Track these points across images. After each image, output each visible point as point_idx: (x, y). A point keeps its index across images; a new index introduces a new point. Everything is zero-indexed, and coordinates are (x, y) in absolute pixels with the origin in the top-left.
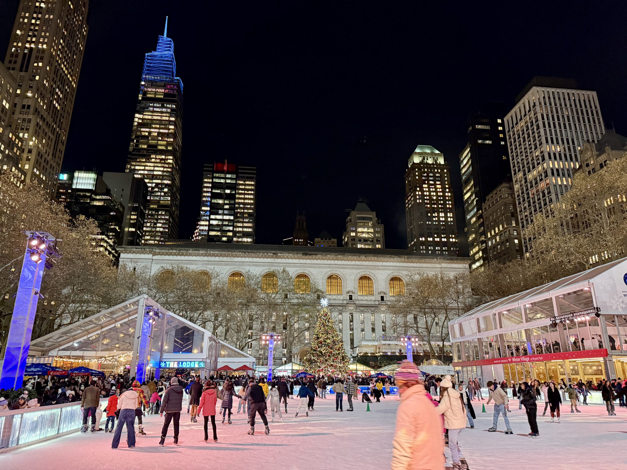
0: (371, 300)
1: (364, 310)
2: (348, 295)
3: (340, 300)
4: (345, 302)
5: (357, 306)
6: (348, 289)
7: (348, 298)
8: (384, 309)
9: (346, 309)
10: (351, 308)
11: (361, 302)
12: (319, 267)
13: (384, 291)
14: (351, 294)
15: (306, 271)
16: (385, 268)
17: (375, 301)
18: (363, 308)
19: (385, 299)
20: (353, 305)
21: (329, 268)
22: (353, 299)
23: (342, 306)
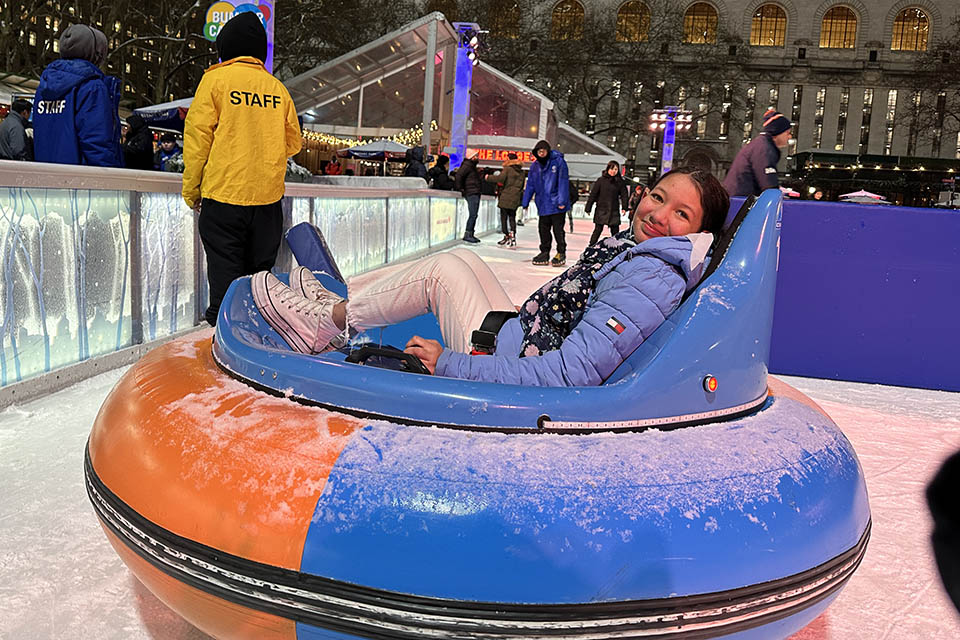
0: (847, 60)
1: (829, 79)
2: (797, 47)
3: (777, 57)
4: (788, 63)
5: (813, 72)
6: (800, 35)
7: (796, 55)
8: (874, 79)
9: (788, 78)
10: (800, 74)
11: (824, 64)
13: (881, 40)
14: (803, 46)
17: (856, 61)
18: (826, 77)
19: (879, 58)
20: (805, 70)
22: (807, 56)
23: (781, 71)
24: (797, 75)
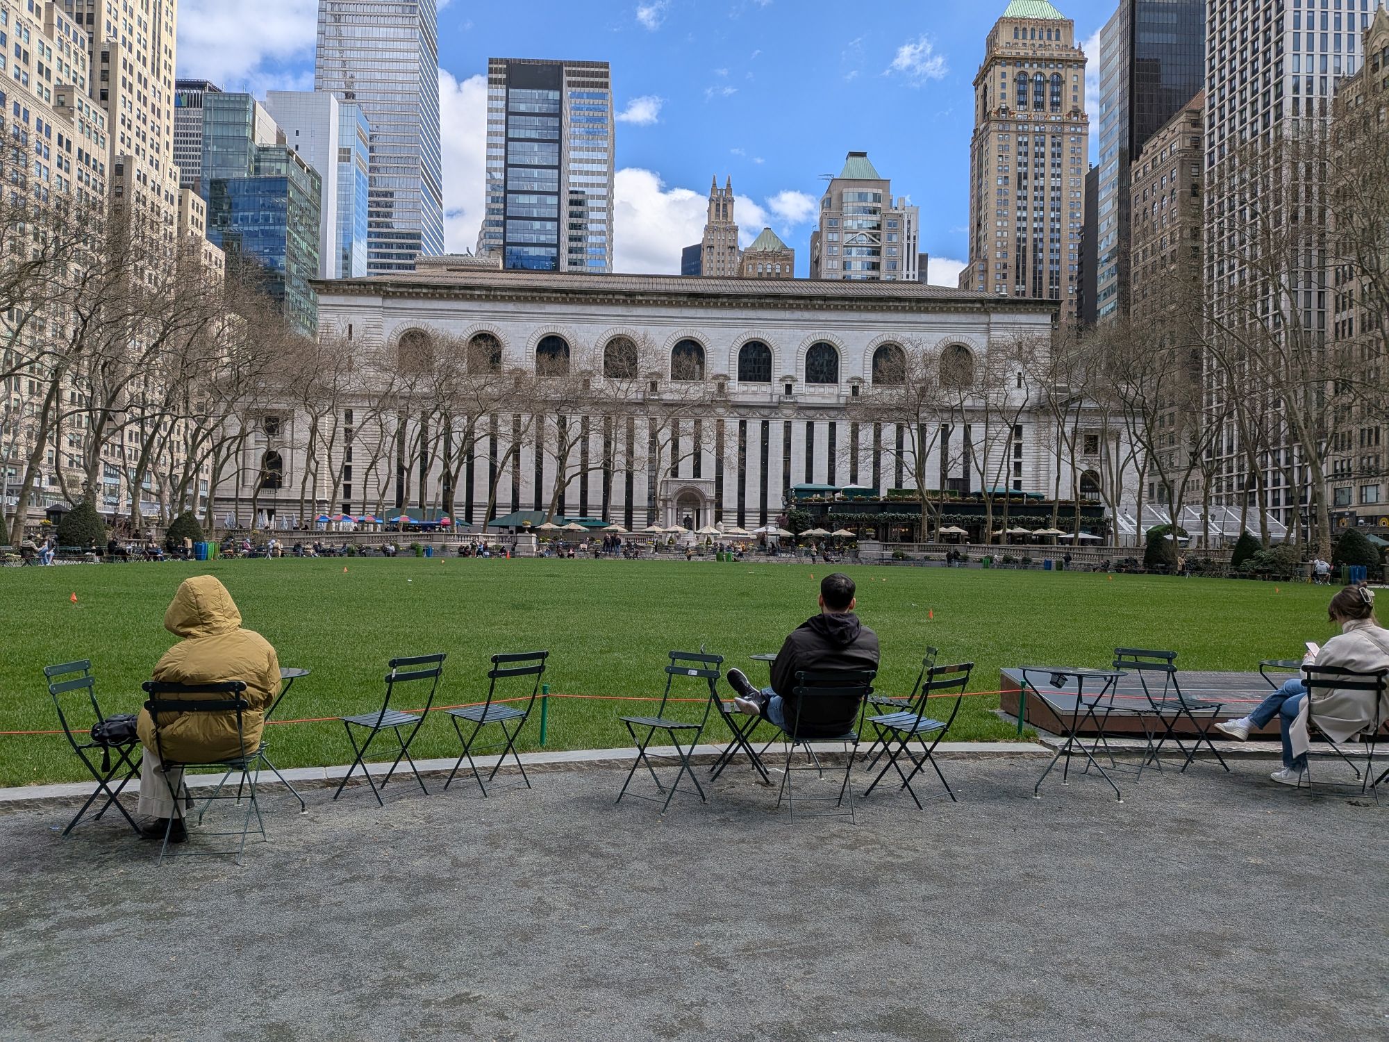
0: (832, 394)
1: (817, 414)
2: (785, 383)
3: (765, 394)
4: (775, 399)
5: (800, 408)
6: (785, 373)
7: (783, 390)
8: (857, 413)
9: (777, 414)
10: (789, 411)
11: (811, 399)
12: (724, 325)
13: (860, 375)
14: (789, 383)
15: (698, 333)
16: (865, 326)
17: (840, 395)
18: (814, 412)
19: (861, 390)
20: (792, 405)
21: (744, 327)
22: (794, 392)
23: (770, 407)
24: (785, 411)
